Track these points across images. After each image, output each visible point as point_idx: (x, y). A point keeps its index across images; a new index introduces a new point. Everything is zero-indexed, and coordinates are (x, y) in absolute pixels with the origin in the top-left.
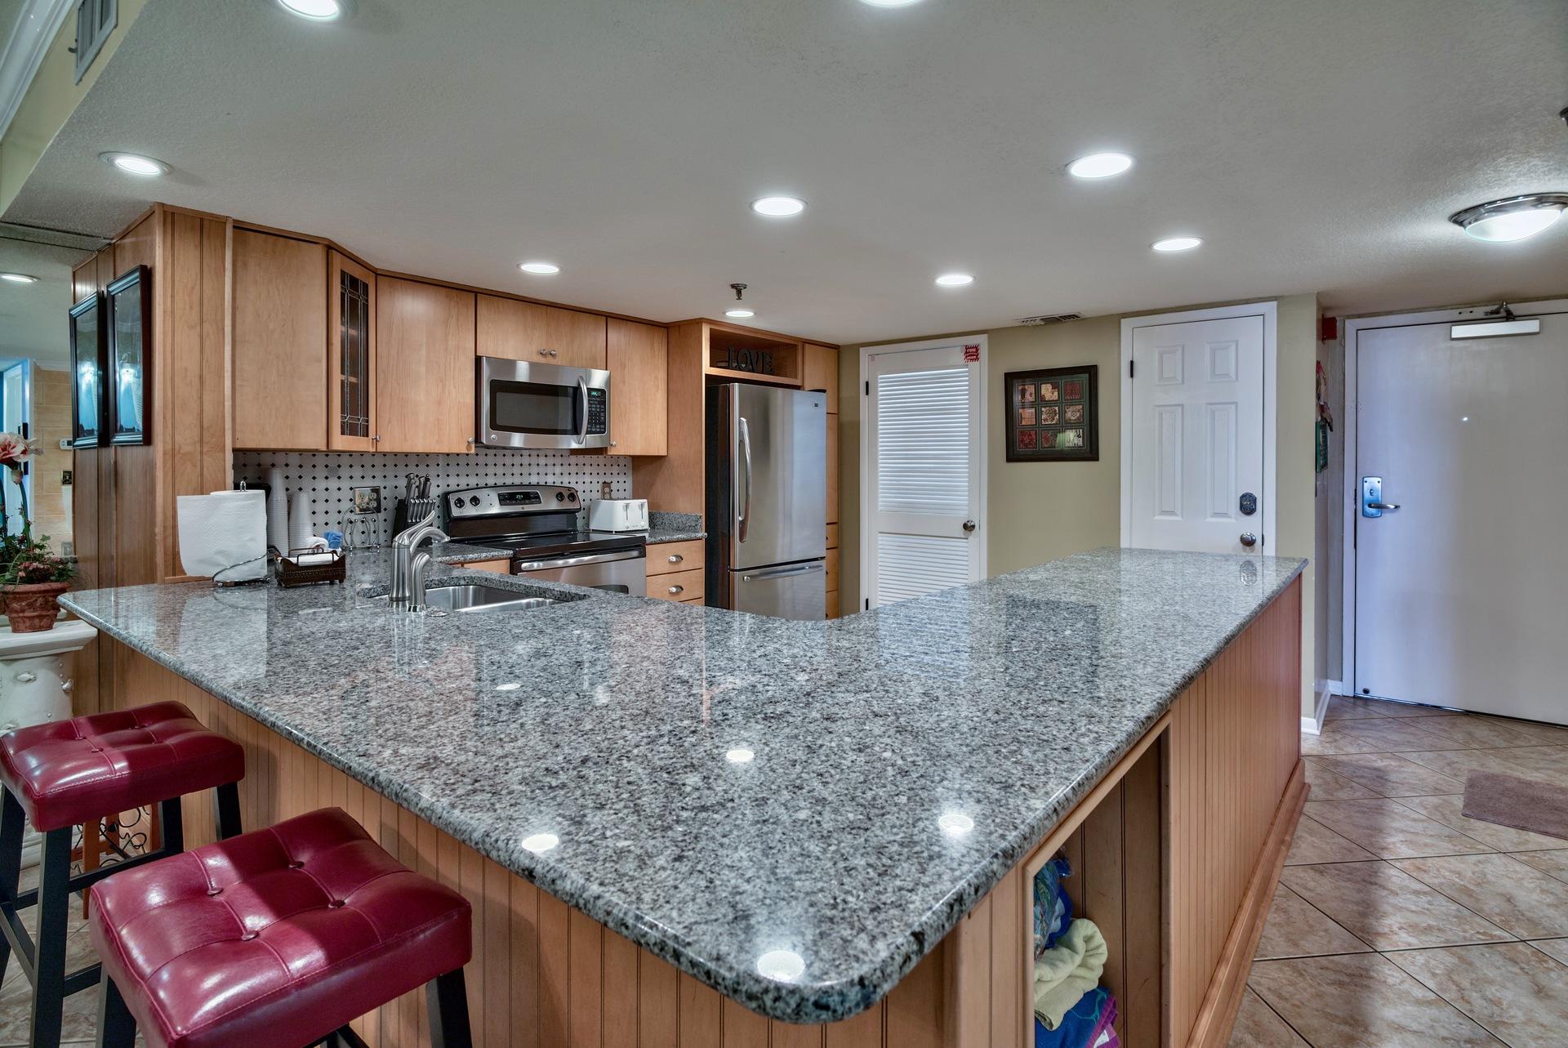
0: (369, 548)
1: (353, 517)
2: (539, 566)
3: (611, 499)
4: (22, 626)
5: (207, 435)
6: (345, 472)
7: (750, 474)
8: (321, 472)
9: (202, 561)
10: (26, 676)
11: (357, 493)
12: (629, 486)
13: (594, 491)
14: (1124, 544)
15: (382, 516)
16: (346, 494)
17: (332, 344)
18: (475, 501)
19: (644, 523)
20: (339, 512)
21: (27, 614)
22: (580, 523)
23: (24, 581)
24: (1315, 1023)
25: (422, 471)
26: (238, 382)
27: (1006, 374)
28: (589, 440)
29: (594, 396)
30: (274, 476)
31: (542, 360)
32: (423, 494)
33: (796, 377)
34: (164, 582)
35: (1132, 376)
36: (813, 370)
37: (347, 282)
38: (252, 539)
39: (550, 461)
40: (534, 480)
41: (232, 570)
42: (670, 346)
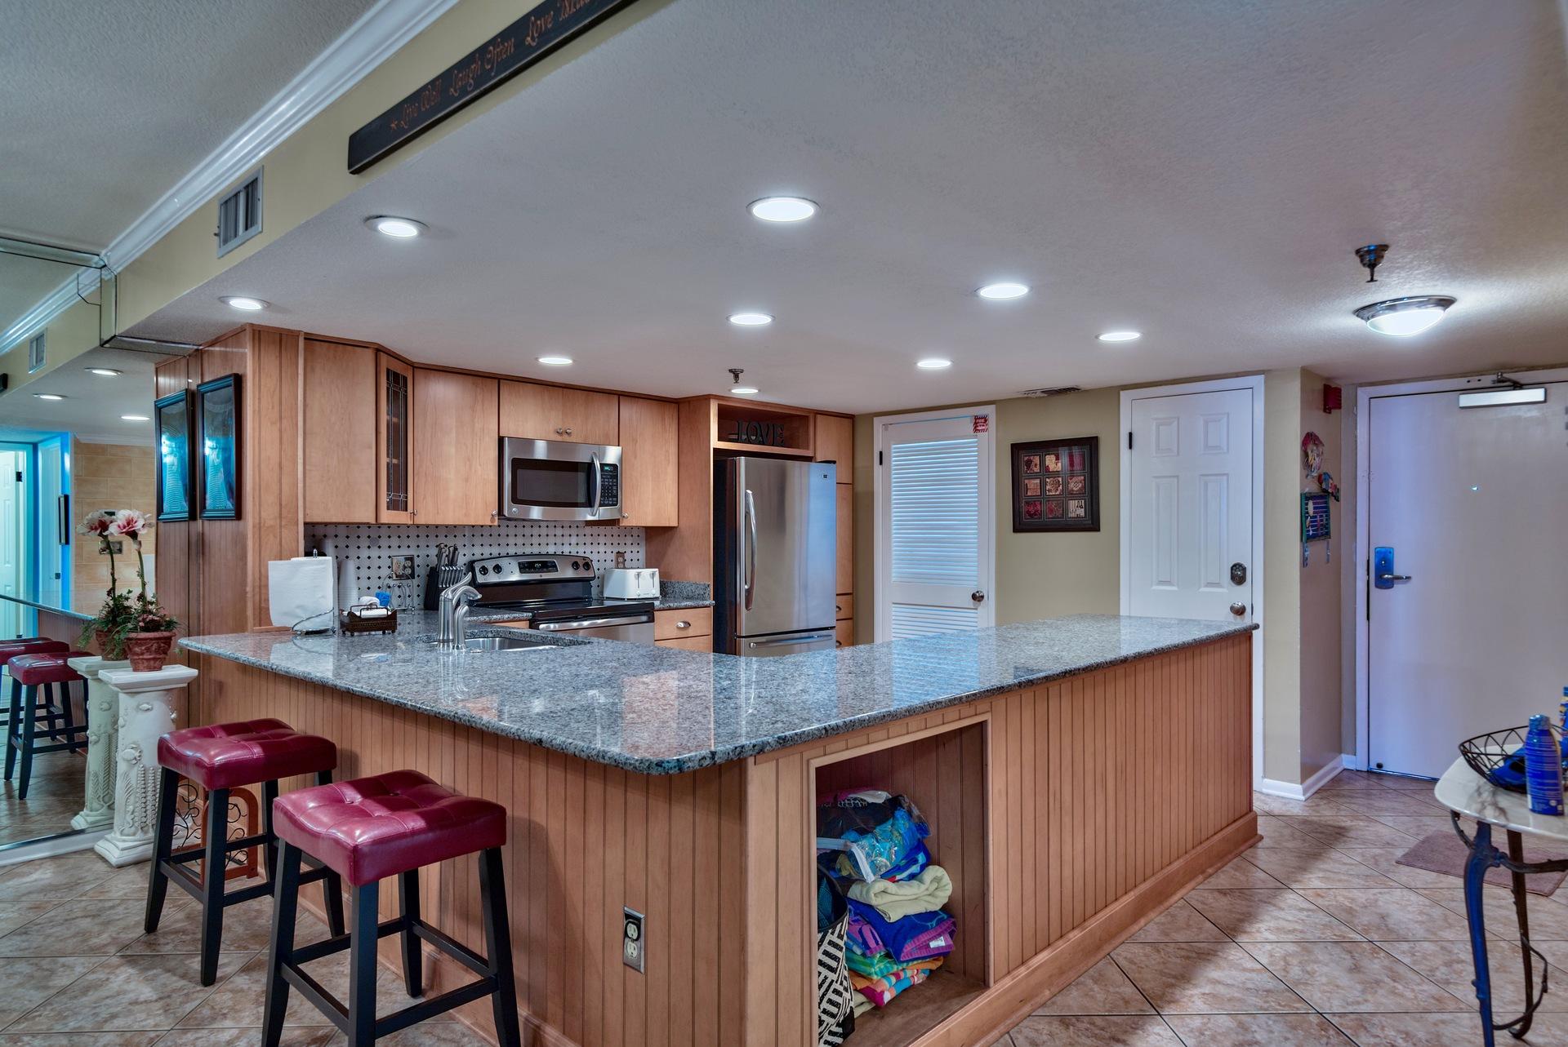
0: (404, 610)
1: (392, 583)
2: (555, 627)
3: (625, 568)
4: (141, 667)
5: (285, 510)
6: (384, 542)
7: (755, 544)
8: (364, 542)
9: (286, 614)
10: (146, 706)
11: (394, 562)
12: (642, 556)
13: (609, 562)
14: (1123, 612)
15: (416, 581)
16: (385, 562)
17: (380, 433)
18: (498, 569)
19: (655, 591)
20: (379, 578)
21: (145, 657)
22: (594, 591)
23: (145, 629)
25: (450, 542)
26: (307, 467)
27: (1013, 445)
28: (601, 513)
29: (607, 471)
30: (327, 546)
31: (559, 438)
32: (452, 562)
33: (807, 448)
34: (253, 631)
35: (1131, 447)
36: (825, 441)
37: (391, 378)
38: (323, 597)
39: (567, 532)
40: (551, 550)
41: (308, 622)
42: (681, 420)
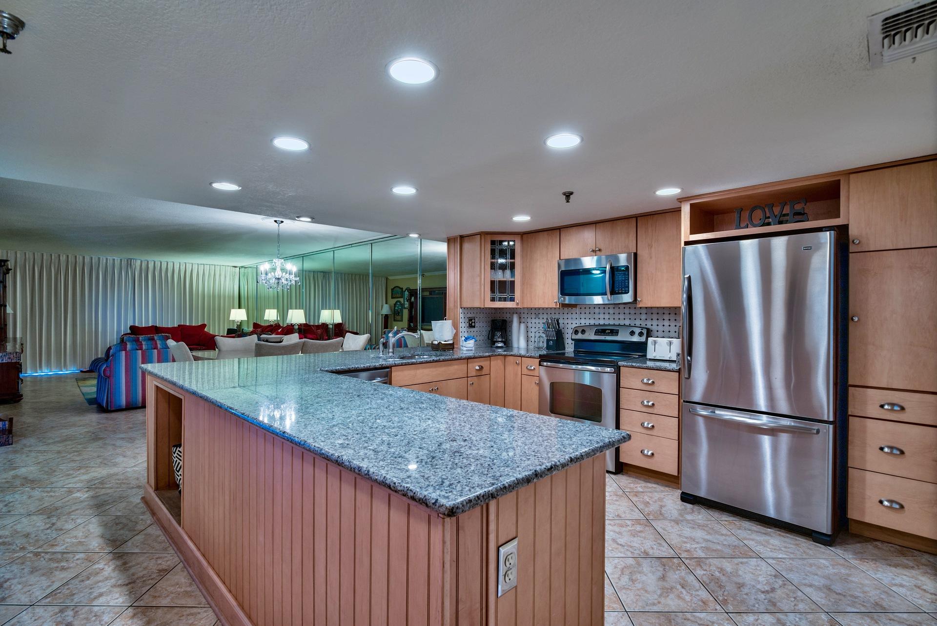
24: (168, 616)
